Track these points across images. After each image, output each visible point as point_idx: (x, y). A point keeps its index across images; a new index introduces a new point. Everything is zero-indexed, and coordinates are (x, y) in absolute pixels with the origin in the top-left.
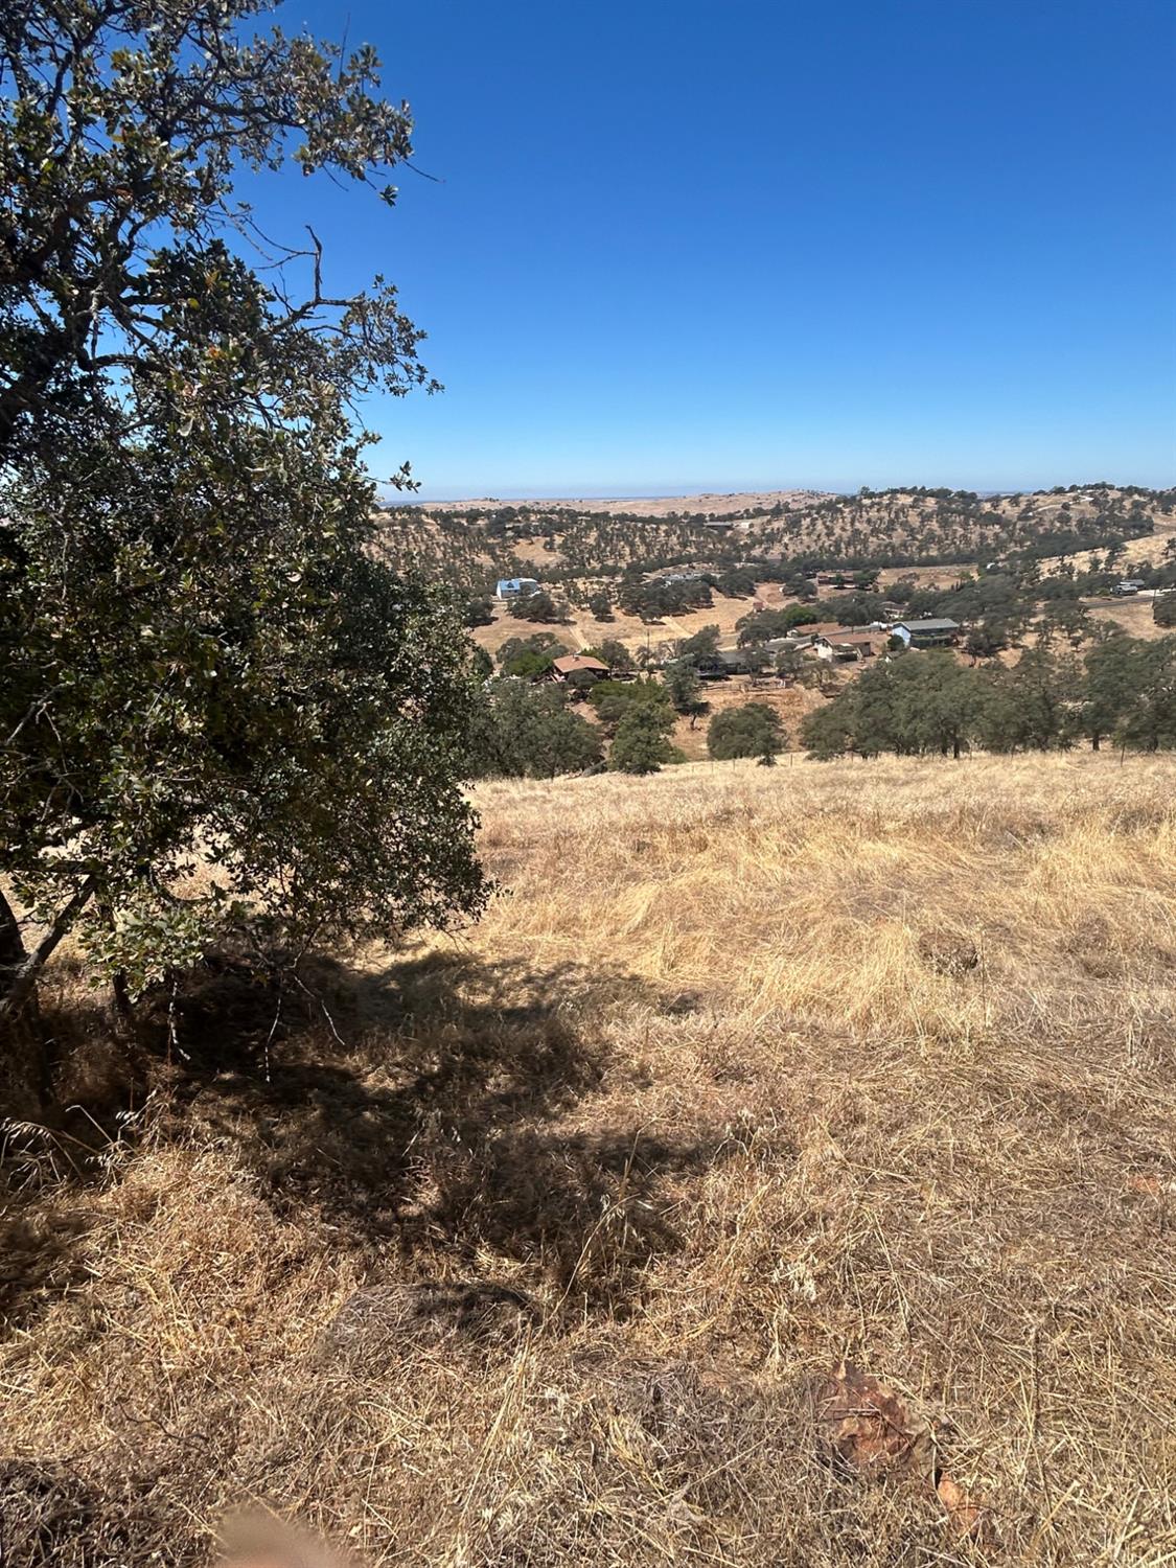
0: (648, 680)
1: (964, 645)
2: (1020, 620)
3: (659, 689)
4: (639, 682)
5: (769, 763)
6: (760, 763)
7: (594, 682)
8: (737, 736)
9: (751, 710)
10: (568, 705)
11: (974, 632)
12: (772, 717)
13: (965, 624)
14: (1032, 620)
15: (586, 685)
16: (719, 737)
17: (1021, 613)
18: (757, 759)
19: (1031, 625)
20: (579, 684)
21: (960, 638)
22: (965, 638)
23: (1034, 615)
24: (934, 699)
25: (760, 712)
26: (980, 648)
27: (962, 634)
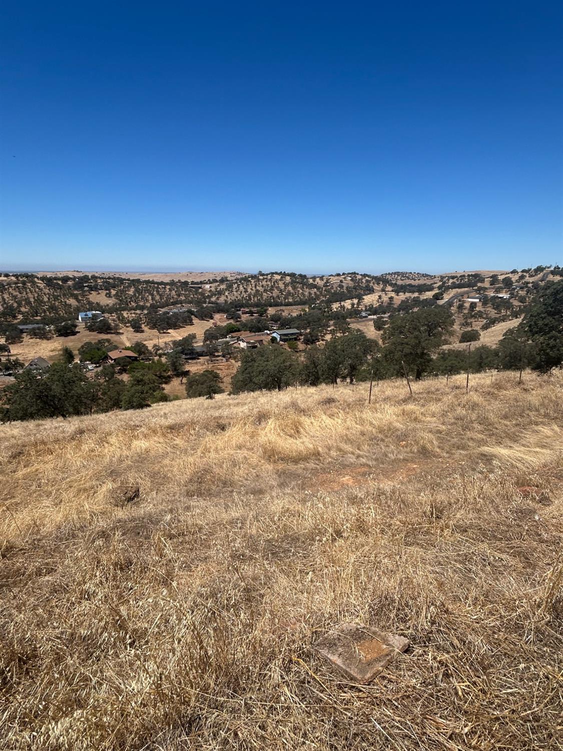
0: (158, 361)
1: (302, 340)
2: (324, 329)
3: (163, 365)
4: (153, 362)
5: (211, 398)
6: (207, 398)
7: (130, 363)
8: (199, 386)
9: (206, 373)
10: (116, 375)
11: (306, 335)
12: (216, 376)
13: (302, 331)
14: (329, 329)
15: (125, 365)
16: (191, 387)
17: (324, 326)
18: (205, 397)
19: (328, 331)
20: (122, 365)
21: (300, 337)
22: (303, 337)
23: (329, 327)
24: (267, 365)
25: (211, 374)
26: (309, 341)
27: (301, 335)
